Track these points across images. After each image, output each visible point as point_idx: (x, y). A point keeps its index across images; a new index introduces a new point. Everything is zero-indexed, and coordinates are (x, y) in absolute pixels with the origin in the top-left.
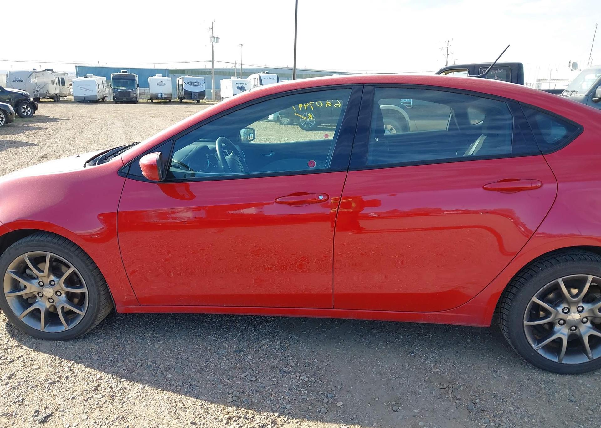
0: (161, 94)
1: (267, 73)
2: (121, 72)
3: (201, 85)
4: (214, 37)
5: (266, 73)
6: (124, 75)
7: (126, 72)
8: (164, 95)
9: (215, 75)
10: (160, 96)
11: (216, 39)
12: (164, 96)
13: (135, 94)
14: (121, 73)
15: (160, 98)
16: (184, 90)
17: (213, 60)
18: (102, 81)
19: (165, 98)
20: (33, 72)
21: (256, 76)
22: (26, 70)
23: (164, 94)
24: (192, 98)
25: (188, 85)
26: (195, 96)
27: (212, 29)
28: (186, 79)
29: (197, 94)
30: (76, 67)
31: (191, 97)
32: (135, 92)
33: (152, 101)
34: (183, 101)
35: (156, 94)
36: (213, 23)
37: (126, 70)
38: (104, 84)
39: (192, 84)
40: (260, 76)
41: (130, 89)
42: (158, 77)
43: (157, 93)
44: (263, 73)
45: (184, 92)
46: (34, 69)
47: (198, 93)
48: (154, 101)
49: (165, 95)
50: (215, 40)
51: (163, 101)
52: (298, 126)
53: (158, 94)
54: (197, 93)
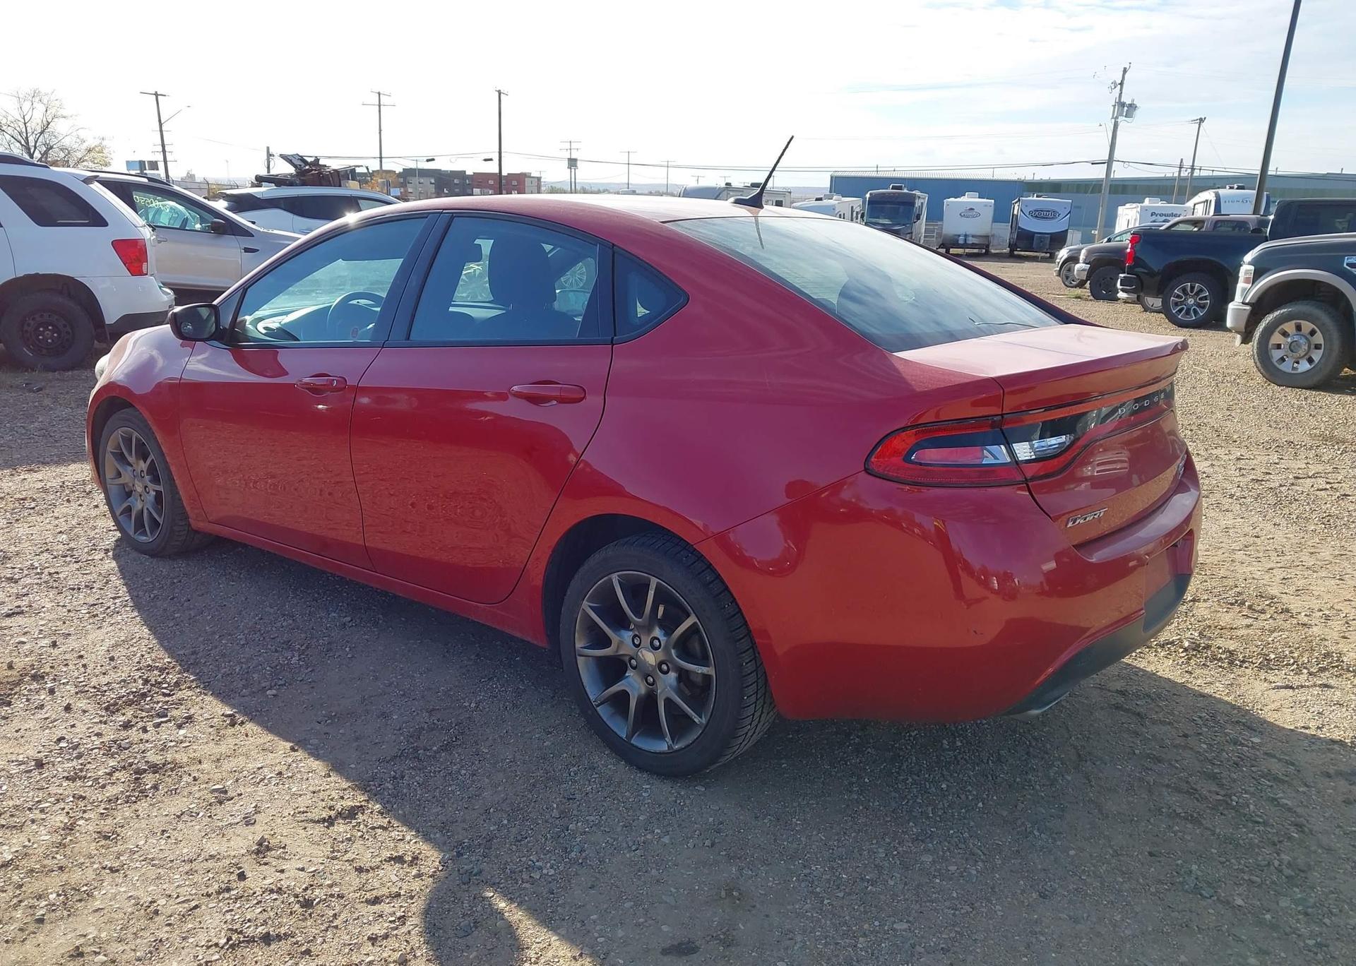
0: (966, 236)
1: (1239, 188)
2: (891, 187)
3: (1060, 218)
4: (1123, 105)
5: (1237, 189)
6: (896, 193)
7: (900, 188)
8: (970, 238)
9: (1110, 193)
10: (961, 242)
11: (1126, 108)
12: (971, 240)
13: (908, 235)
14: (890, 190)
15: (963, 245)
16: (1019, 228)
17: (1109, 158)
18: (852, 207)
19: (973, 246)
20: (724, 189)
21: (1209, 195)
22: (714, 185)
23: (973, 236)
24: (1034, 246)
25: (1030, 216)
26: (1041, 242)
27: (1121, 84)
28: (1027, 204)
29: (1044, 238)
30: (832, 177)
31: (1033, 243)
32: (909, 231)
33: (948, 251)
34: (1016, 253)
35: (956, 235)
36: (1125, 71)
37: (899, 182)
38: (855, 214)
39: (1039, 214)
40: (1218, 196)
41: (899, 224)
42: (969, 199)
43: (956, 233)
44: (1231, 188)
45: (1018, 232)
46: (727, 184)
47: (1049, 236)
48: (952, 251)
49: (974, 239)
50: (1123, 110)
51: (967, 250)
52: (1163, 316)
53: (959, 236)
54: (1046, 236)
